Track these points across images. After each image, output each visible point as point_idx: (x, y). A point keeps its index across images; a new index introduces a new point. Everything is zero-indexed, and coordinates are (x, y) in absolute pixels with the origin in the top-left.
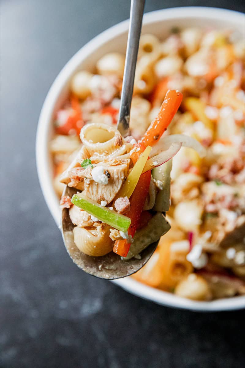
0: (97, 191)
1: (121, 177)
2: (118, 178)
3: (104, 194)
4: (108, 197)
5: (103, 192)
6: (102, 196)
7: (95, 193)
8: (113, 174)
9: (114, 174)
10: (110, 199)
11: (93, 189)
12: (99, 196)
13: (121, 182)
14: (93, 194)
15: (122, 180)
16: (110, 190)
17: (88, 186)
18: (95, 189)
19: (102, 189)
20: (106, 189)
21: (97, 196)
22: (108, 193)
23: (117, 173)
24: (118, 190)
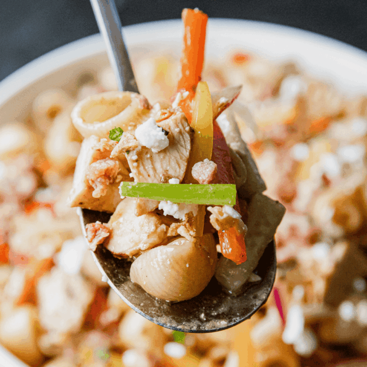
0: (154, 169)
1: (184, 128)
2: (180, 132)
3: (168, 168)
4: (176, 171)
5: (165, 166)
6: (165, 174)
7: (151, 172)
8: (169, 128)
9: (172, 128)
10: (181, 172)
11: (147, 168)
12: (161, 175)
13: (187, 137)
14: (149, 176)
15: (188, 133)
16: (175, 158)
17: (135, 164)
18: (149, 166)
19: (161, 161)
20: (167, 158)
21: (157, 176)
22: (173, 163)
23: (175, 125)
24: (188, 151)
